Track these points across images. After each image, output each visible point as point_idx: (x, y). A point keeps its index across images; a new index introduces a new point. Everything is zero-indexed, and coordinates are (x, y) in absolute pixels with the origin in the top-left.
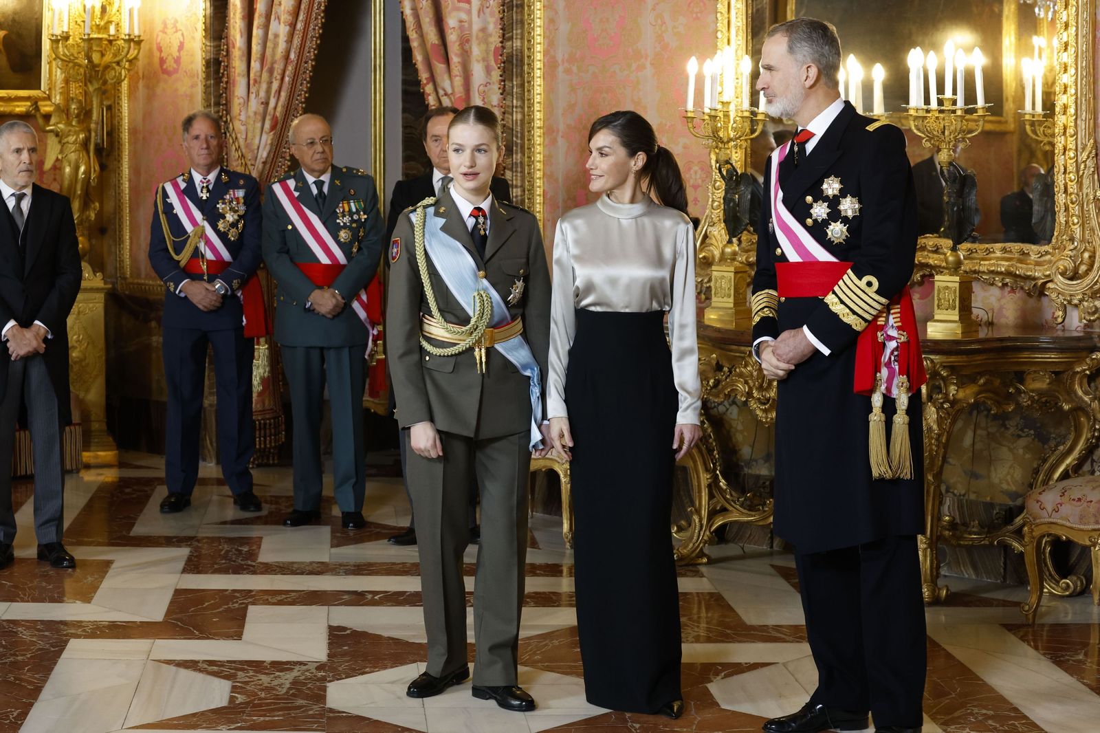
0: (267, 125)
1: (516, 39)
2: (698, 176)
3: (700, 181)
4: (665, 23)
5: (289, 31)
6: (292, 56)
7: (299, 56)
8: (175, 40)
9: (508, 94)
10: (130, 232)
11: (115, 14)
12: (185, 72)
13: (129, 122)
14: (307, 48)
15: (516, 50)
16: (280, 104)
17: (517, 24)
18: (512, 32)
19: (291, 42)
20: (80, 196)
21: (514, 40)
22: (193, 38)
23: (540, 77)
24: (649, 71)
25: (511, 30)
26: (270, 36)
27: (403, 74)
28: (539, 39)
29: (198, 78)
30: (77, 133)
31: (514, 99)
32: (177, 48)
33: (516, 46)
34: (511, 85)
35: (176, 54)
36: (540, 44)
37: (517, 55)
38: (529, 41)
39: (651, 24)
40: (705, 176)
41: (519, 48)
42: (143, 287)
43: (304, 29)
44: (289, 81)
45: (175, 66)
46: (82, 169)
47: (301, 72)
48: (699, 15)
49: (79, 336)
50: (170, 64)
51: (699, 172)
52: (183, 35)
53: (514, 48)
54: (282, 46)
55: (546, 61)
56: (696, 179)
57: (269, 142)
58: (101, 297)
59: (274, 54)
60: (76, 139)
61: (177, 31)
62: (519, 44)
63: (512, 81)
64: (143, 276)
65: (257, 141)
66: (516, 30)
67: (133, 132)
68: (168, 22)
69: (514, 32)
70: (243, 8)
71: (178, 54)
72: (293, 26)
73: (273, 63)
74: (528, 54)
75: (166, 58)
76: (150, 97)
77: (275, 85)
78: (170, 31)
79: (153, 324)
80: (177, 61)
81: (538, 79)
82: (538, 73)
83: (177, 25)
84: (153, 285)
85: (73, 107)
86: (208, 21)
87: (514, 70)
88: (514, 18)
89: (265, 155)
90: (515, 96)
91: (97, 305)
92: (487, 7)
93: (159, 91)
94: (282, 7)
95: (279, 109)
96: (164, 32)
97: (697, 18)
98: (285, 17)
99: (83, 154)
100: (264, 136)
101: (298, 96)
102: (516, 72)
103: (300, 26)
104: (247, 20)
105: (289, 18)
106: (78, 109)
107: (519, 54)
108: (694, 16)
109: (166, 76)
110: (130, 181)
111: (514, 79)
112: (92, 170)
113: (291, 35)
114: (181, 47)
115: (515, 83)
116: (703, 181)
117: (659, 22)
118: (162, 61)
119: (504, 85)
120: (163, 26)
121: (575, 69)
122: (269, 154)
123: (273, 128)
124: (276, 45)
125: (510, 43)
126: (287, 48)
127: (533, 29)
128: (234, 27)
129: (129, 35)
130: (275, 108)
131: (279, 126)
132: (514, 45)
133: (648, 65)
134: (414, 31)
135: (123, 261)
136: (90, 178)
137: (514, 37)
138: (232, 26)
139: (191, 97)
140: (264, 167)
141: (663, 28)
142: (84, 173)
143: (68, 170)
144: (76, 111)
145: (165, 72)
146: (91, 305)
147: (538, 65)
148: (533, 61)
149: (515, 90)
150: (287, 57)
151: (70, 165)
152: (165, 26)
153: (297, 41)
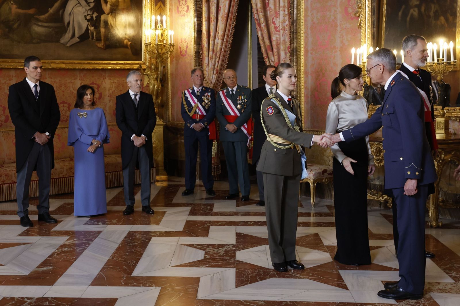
0: (215, 72)
4: (344, 37)
5: (222, 42)
6: (223, 50)
7: (225, 50)
8: (185, 45)
9: (292, 61)
10: (171, 106)
11: (166, 37)
12: (188, 55)
13: (171, 71)
14: (227, 47)
16: (219, 65)
17: (295, 39)
19: (222, 45)
20: (155, 95)
22: (191, 44)
23: (303, 56)
24: (338, 53)
25: (293, 40)
26: (215, 43)
27: (258, 56)
28: (302, 43)
29: (192, 57)
30: (154, 75)
32: (186, 47)
35: (185, 50)
36: (302, 45)
37: (295, 49)
38: (299, 44)
39: (339, 37)
42: (176, 124)
43: (226, 41)
44: (222, 58)
45: (185, 53)
46: (156, 86)
47: (226, 55)
48: (355, 34)
49: (155, 140)
50: (183, 53)
52: (187, 43)
54: (219, 47)
55: (304, 50)
57: (215, 77)
58: (162, 127)
59: (217, 50)
60: (154, 77)
61: (185, 42)
62: (296, 45)
64: (176, 120)
65: (212, 77)
66: (295, 40)
67: (172, 74)
68: (182, 39)
70: (207, 35)
72: (223, 40)
73: (217, 52)
74: (299, 48)
75: (182, 51)
76: (177, 63)
77: (217, 59)
78: (183, 42)
79: (179, 136)
80: (186, 52)
82: (302, 54)
83: (186, 40)
84: (179, 123)
85: (153, 66)
86: (196, 39)
87: (294, 53)
88: (294, 36)
89: (214, 82)
91: (161, 130)
92: (285, 33)
93: (180, 61)
94: (219, 34)
95: (219, 67)
96: (181, 42)
97: (355, 35)
98: (220, 37)
99: (156, 82)
100: (214, 76)
101: (225, 63)
103: (225, 40)
104: (208, 39)
105: (222, 38)
106: (154, 67)
107: (296, 48)
108: (354, 34)
109: (182, 57)
110: (171, 90)
111: (294, 56)
112: (159, 87)
113: (222, 43)
114: (187, 47)
115: (294, 58)
117: (342, 36)
118: (181, 52)
119: (291, 58)
120: (181, 40)
121: (314, 53)
122: (215, 81)
123: (217, 73)
124: (217, 47)
125: (293, 45)
126: (221, 47)
127: (300, 40)
128: (204, 41)
129: (170, 43)
130: (217, 67)
131: (219, 72)
133: (338, 51)
134: (262, 41)
135: (169, 116)
136: (158, 89)
137: (294, 43)
138: (203, 40)
139: (190, 64)
140: (214, 86)
141: (343, 39)
142: (157, 87)
143: (151, 87)
144: (154, 68)
145: (183, 55)
146: (159, 130)
147: (302, 51)
148: (300, 50)
149: (294, 60)
150: (221, 50)
151: (152, 85)
152: (182, 41)
153: (224, 45)
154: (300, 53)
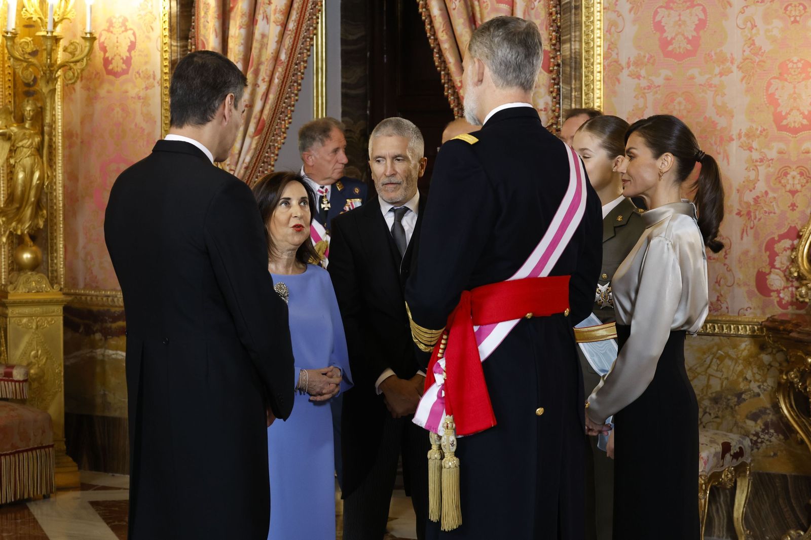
0: (252, 129)
1: (575, 41)
2: (796, 182)
3: (798, 187)
4: (756, 26)
5: (281, 31)
6: (283, 57)
7: (290, 57)
8: (124, 41)
9: (565, 97)
10: (65, 240)
12: (138, 72)
13: (63, 126)
14: (298, 49)
15: (575, 53)
16: (268, 107)
17: (575, 26)
18: (570, 34)
19: (281, 42)
20: (33, 203)
21: (573, 43)
22: (148, 38)
23: (600, 81)
24: (737, 75)
25: (569, 32)
26: (257, 35)
28: (598, 42)
29: (154, 79)
30: (31, 136)
31: (573, 102)
32: (127, 48)
33: (575, 49)
34: (569, 88)
35: (125, 54)
36: (600, 46)
37: (576, 58)
38: (587, 43)
39: (738, 26)
40: (805, 181)
41: (577, 50)
42: (83, 298)
43: (297, 29)
44: (279, 83)
45: (124, 66)
46: (37, 175)
47: (291, 74)
48: (798, 19)
50: (117, 65)
51: (798, 177)
52: (134, 34)
53: (573, 51)
54: (272, 46)
55: (606, 63)
56: (793, 184)
57: (254, 146)
58: (59, 310)
59: (260, 56)
60: (32, 144)
61: (126, 30)
62: (577, 47)
63: (570, 84)
65: (237, 146)
66: (575, 32)
67: (68, 135)
68: (114, 20)
69: (573, 34)
70: (218, 6)
71: (128, 54)
72: (285, 26)
73: (260, 63)
74: (587, 57)
75: (112, 59)
76: (91, 99)
77: (262, 88)
78: (117, 29)
79: (98, 336)
80: (128, 61)
81: (598, 83)
82: (598, 76)
83: (127, 24)
84: (97, 296)
85: (28, 108)
86: (174, 20)
87: (573, 73)
88: (573, 20)
89: (248, 159)
90: (574, 100)
91: (55, 318)
92: (533, 9)
93: (102, 92)
94: (273, 7)
95: (266, 112)
96: (109, 31)
97: (795, 21)
98: (276, 17)
99: (37, 158)
100: (248, 140)
101: (286, 98)
102: (575, 75)
103: (291, 25)
104: (221, 20)
105: (280, 17)
107: (578, 57)
108: (792, 19)
109: (111, 77)
111: (573, 82)
112: (46, 176)
113: (282, 35)
114: (132, 46)
115: (573, 86)
116: (802, 186)
117: (749, 25)
118: (107, 62)
119: (559, 90)
120: (108, 24)
121: (643, 73)
122: (252, 158)
123: (258, 131)
124: (263, 46)
125: (568, 45)
126: (277, 48)
127: (593, 31)
128: (205, 26)
130: (262, 111)
131: (265, 129)
132: (573, 47)
133: (734, 68)
135: (56, 271)
137: (573, 39)
138: (201, 25)
139: (145, 100)
140: (245, 172)
141: (754, 31)
142: (39, 179)
143: (21, 176)
144: (31, 113)
145: (110, 72)
146: (49, 319)
147: (597, 68)
148: (593, 64)
149: (573, 94)
150: (276, 58)
151: (24, 171)
152: (111, 24)
153: (288, 42)
154: (593, 72)
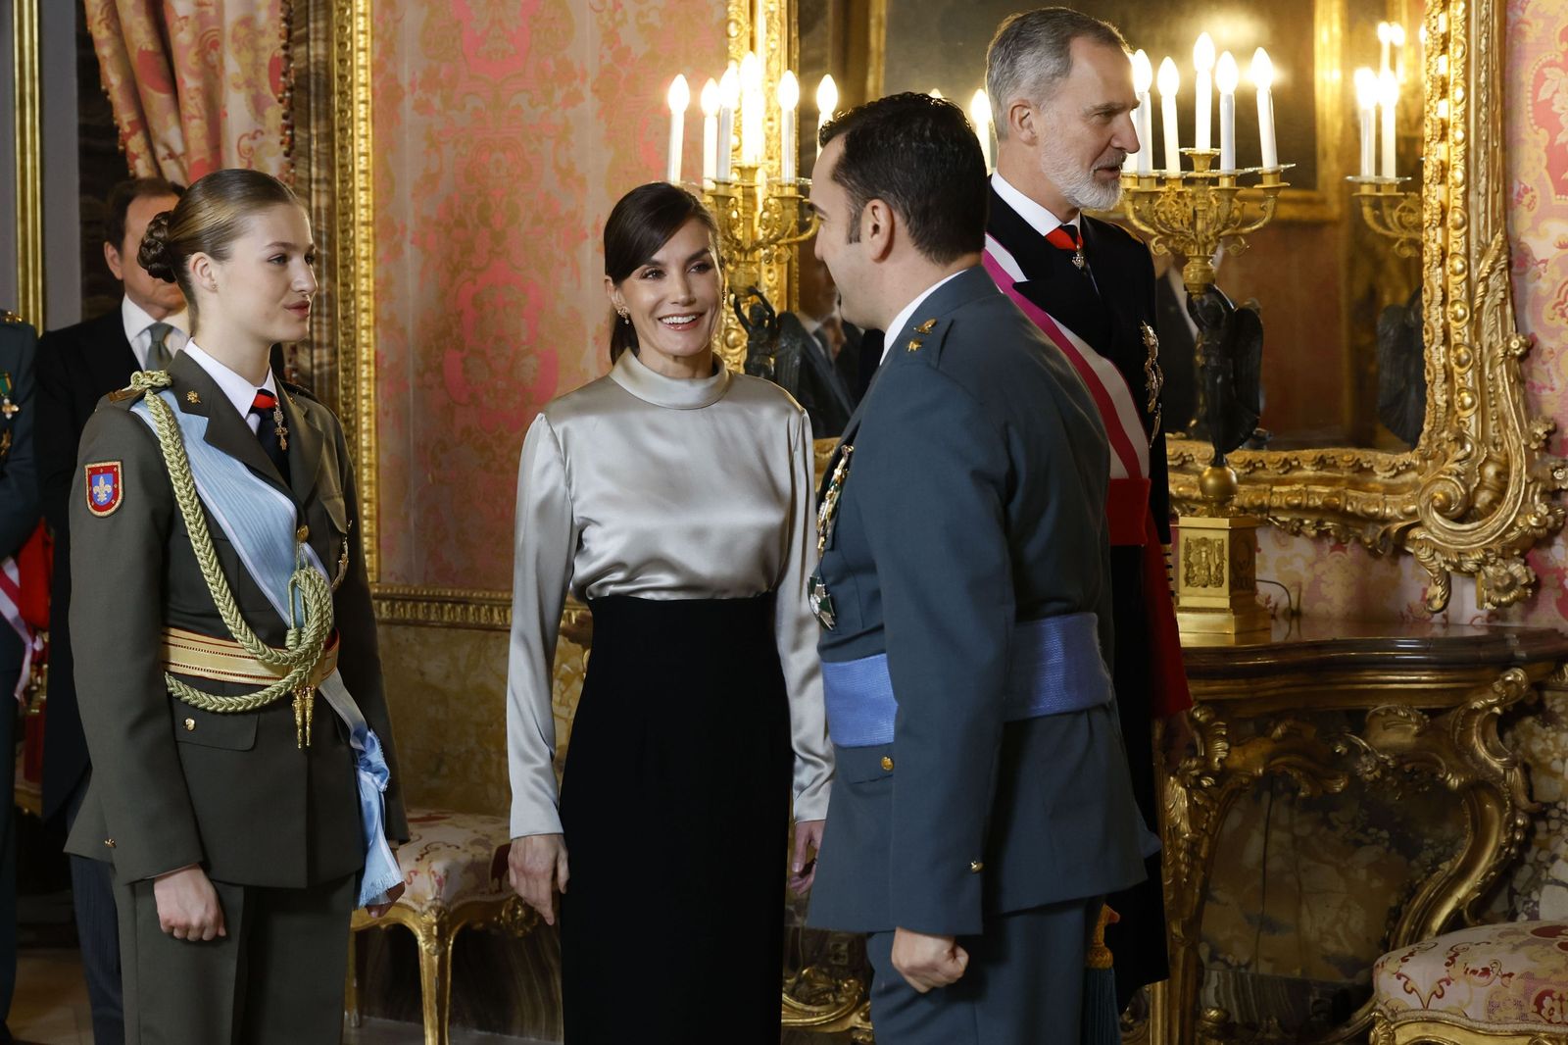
1: (316, 40)
4: (621, 6)
9: (300, 154)
15: (316, 64)
17: (316, 10)
18: (307, 25)
21: (311, 43)
23: (365, 120)
24: (590, 104)
25: (304, 22)
28: (362, 41)
31: (314, 164)
33: (316, 56)
34: (306, 136)
36: (364, 50)
37: (317, 74)
38: (342, 45)
39: (592, 7)
41: (321, 58)
53: (312, 60)
55: (377, 85)
62: (321, 50)
63: (308, 127)
66: (316, 21)
69: (312, 25)
74: (341, 72)
81: (362, 124)
82: (361, 111)
87: (313, 105)
90: (314, 159)
102: (317, 108)
107: (322, 72)
111: (313, 124)
115: (314, 131)
117: (610, 2)
119: (292, 137)
121: (437, 102)
125: (303, 49)
127: (350, 21)
132: (312, 53)
133: (587, 93)
134: (103, 25)
137: (312, 36)
141: (618, 16)
147: (361, 93)
148: (351, 87)
149: (314, 146)
154: (351, 103)
